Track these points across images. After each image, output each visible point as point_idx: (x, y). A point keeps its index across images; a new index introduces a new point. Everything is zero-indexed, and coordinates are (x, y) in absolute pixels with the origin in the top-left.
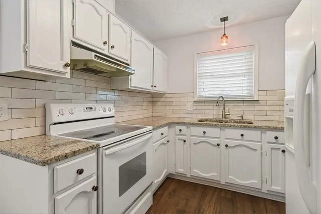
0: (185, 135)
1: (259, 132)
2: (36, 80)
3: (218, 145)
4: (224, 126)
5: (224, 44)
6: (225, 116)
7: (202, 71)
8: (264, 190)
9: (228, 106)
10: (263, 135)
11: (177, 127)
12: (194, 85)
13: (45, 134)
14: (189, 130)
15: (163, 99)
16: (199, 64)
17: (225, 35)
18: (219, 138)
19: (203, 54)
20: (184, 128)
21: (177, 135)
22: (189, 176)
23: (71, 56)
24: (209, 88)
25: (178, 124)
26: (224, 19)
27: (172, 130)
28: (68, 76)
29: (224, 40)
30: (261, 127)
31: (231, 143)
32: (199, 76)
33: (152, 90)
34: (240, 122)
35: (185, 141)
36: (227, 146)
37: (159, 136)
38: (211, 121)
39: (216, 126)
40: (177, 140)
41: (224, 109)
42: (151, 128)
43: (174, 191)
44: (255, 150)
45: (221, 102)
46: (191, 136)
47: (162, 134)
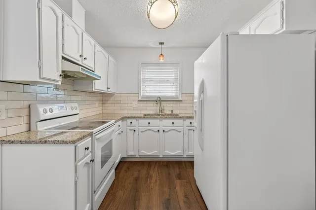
0: (135, 126)
1: (182, 120)
2: (24, 84)
3: (158, 131)
4: (162, 118)
5: (161, 61)
6: (161, 111)
7: (145, 77)
8: (185, 156)
9: (163, 104)
10: (184, 122)
11: (128, 120)
12: (139, 88)
13: (30, 130)
14: (138, 122)
15: (112, 98)
16: (143, 71)
17: (161, 54)
18: (159, 126)
19: (146, 64)
20: (134, 121)
21: (129, 126)
22: (137, 156)
23: (62, 68)
24: (150, 90)
25: (129, 118)
26: (161, 44)
27: (125, 122)
28: (60, 83)
29: (161, 58)
30: (183, 117)
31: (166, 129)
32: (143, 81)
33: (107, 91)
34: (171, 115)
35: (135, 131)
36: (164, 131)
37: (117, 128)
38: (151, 115)
39: (157, 118)
40: (128, 130)
41: (160, 106)
42: (113, 121)
43: (128, 168)
44: (180, 132)
45: (159, 101)
46: (139, 126)
47: (119, 126)
